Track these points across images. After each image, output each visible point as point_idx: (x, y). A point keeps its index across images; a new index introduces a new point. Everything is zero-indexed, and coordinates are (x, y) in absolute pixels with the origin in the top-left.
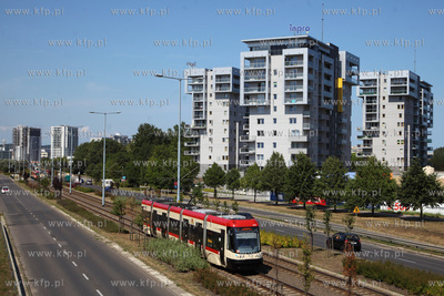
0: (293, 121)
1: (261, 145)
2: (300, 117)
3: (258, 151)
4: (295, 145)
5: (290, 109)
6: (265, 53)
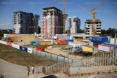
0: (19, 25)
1: (16, 29)
2: (20, 25)
3: (15, 30)
4: (20, 29)
5: (19, 23)
6: (15, 14)
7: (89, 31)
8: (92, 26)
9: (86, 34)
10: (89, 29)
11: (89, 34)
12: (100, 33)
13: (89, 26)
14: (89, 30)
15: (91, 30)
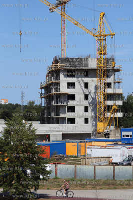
7: (72, 109)
8: (86, 85)
9: (63, 121)
10: (72, 97)
11: (72, 121)
12: (120, 115)
13: (71, 85)
14: (71, 103)
15: (79, 103)
